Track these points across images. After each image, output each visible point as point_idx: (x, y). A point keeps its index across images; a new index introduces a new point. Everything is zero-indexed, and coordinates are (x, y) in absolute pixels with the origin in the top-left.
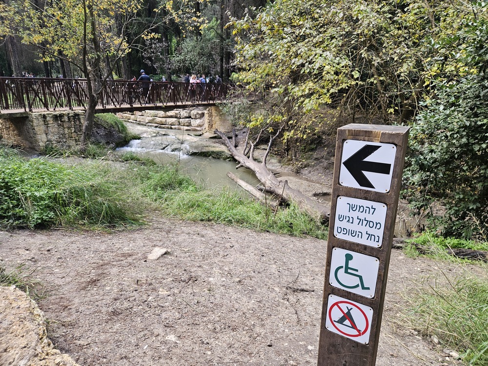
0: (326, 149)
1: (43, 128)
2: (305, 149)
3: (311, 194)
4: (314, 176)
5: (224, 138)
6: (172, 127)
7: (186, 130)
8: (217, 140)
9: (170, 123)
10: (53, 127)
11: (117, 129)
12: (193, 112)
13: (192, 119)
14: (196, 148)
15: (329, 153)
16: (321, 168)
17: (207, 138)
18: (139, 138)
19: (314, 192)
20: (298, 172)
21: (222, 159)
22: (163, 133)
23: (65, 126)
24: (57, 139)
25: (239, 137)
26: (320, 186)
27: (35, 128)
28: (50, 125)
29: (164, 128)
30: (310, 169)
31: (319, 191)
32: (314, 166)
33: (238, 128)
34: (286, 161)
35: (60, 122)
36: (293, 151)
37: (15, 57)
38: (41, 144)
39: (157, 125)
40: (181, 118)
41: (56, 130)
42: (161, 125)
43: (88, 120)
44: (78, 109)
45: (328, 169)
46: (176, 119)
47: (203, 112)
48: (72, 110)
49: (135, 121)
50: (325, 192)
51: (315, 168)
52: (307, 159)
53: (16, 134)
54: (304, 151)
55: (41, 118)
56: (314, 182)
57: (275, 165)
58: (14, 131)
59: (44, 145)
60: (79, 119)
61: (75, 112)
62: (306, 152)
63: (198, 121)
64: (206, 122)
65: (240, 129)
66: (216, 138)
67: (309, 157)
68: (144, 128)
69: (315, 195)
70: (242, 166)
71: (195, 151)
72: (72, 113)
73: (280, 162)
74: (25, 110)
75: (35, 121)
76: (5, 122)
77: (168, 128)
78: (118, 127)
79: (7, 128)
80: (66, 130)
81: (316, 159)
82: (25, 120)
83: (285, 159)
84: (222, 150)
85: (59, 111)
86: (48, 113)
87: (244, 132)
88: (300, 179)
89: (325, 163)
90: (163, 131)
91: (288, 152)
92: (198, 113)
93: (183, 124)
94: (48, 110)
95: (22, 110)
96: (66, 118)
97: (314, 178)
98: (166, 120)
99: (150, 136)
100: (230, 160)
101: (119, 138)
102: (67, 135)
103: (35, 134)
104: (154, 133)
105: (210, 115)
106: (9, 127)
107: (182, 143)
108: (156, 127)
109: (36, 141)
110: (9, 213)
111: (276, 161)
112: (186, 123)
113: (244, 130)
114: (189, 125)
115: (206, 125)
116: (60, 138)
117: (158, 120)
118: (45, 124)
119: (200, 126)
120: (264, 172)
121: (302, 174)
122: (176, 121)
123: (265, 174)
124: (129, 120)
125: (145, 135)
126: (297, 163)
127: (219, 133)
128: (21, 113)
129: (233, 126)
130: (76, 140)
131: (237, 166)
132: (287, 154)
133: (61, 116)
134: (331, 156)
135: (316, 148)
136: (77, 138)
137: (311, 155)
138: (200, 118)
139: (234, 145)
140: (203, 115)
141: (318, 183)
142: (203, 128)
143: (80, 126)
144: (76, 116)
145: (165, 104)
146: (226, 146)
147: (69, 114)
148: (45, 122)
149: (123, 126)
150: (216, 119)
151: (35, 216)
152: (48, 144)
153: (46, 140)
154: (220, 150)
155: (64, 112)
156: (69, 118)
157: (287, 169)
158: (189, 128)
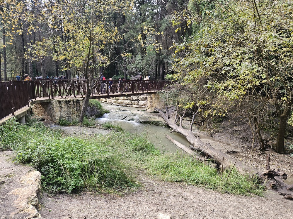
0: (229, 121)
1: (59, 108)
2: (215, 121)
3: (224, 152)
4: (224, 139)
5: (161, 113)
6: (128, 105)
7: (136, 107)
8: (155, 114)
9: (126, 103)
10: (65, 108)
11: (97, 107)
12: (140, 97)
13: (140, 101)
14: (144, 118)
15: (232, 124)
16: (227, 133)
17: (149, 113)
18: (109, 113)
19: (226, 151)
20: (211, 136)
21: (160, 126)
22: (123, 109)
23: (71, 107)
24: (66, 115)
25: (169, 112)
26: (230, 146)
27: (54, 108)
28: (63, 107)
29: (122, 106)
30: (219, 134)
31: (230, 150)
32: (222, 132)
33: (168, 106)
34: (202, 128)
35: (68, 105)
36: (207, 122)
37: (44, 67)
38: (57, 118)
39: (119, 104)
40: (133, 100)
41: (66, 109)
42: (121, 104)
43: (85, 103)
44: (79, 97)
45: (232, 134)
46: (130, 101)
47: (146, 97)
48: (76, 98)
49: (105, 102)
50: (234, 150)
51: (223, 134)
52: (217, 127)
53: (42, 112)
54: (214, 122)
55: (58, 103)
56: (224, 143)
57: (196, 130)
58: (41, 110)
59: (59, 118)
60: (79, 103)
61: (78, 99)
62: (216, 123)
63: (143, 102)
64: (148, 103)
65: (170, 107)
66: (156, 112)
67: (218, 126)
68: (112, 107)
69: (228, 153)
70: (175, 131)
71: (143, 121)
72: (75, 99)
73: (198, 129)
74: (50, 98)
75: (55, 104)
76: (37, 105)
77: (125, 106)
78: (98, 106)
79: (37, 108)
80: (72, 109)
81: (223, 127)
82: (49, 104)
83: (202, 127)
84: (160, 120)
85: (69, 98)
86: (62, 99)
87: (172, 109)
88: (214, 141)
89: (230, 130)
90: (123, 108)
91: (203, 122)
92: (143, 98)
93: (134, 104)
94: (62, 97)
95: (48, 98)
96: (72, 103)
97: (224, 140)
98: (124, 102)
99: (115, 111)
100: (165, 127)
101: (98, 112)
102: (72, 112)
103: (54, 112)
104: (118, 109)
105: (151, 99)
106: (39, 108)
107: (135, 115)
108: (118, 105)
109: (54, 116)
110: (53, 180)
111: (195, 128)
112: (136, 103)
113: (172, 108)
114: (138, 104)
115: (148, 105)
116: (68, 114)
117: (119, 101)
118: (60, 106)
119: (144, 105)
120: (192, 136)
121: (214, 137)
122: (130, 102)
123: (193, 138)
124: (102, 102)
125: (112, 111)
126: (210, 130)
127: (157, 110)
128: (47, 100)
129: (166, 105)
130: (76, 115)
131: (171, 131)
132: (203, 124)
133: (69, 101)
134: (234, 126)
135: (223, 120)
136: (77, 114)
137: (220, 125)
138: (144, 100)
139: (167, 117)
140: (146, 98)
141: (227, 144)
142: (146, 106)
143: (79, 107)
144: (78, 101)
145: (127, 93)
146: (162, 117)
147: (74, 100)
148: (60, 105)
149: (100, 105)
150: (155, 101)
151: (72, 183)
152: (61, 118)
153: (60, 116)
154: (159, 120)
155: (71, 99)
156: (74, 103)
157: (203, 134)
158: (137, 106)
